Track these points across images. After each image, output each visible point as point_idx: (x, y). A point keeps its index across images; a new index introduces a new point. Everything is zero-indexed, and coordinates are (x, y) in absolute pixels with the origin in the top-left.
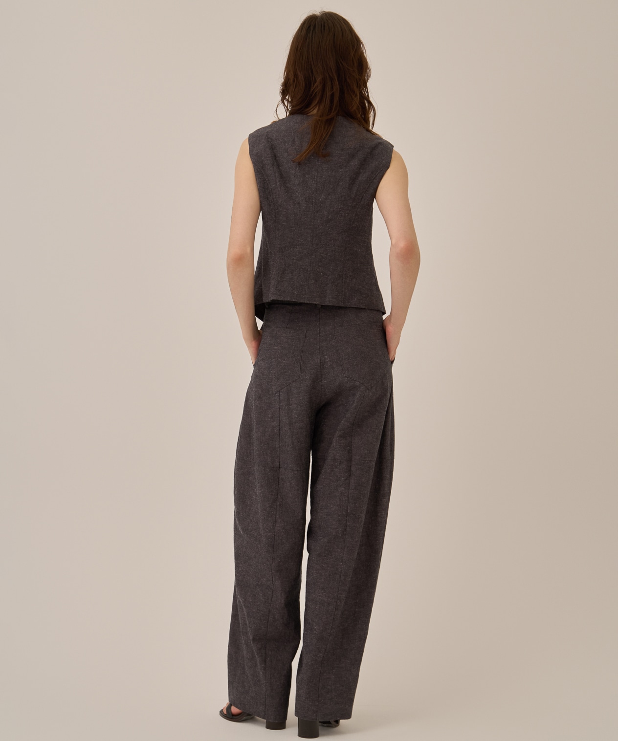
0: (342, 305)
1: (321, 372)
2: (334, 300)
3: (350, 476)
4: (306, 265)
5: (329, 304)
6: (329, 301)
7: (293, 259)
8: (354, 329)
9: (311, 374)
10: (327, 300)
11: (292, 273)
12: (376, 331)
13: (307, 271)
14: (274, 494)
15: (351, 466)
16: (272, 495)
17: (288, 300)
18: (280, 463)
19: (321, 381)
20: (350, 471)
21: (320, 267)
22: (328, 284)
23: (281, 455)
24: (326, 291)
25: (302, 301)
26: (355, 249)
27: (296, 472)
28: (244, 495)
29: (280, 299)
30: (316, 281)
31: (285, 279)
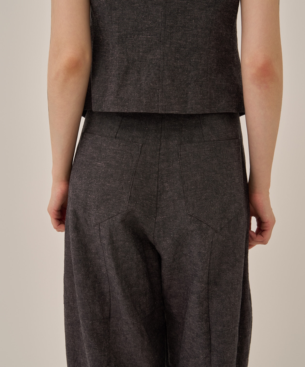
0: (207, 112)
1: (157, 204)
2: (199, 106)
3: (210, 351)
4: (157, 59)
5: (192, 113)
6: (192, 108)
7: (139, 52)
8: (208, 148)
9: (143, 206)
10: (189, 107)
11: (139, 72)
12: (234, 150)
13: (159, 67)
14: (106, 354)
15: (210, 339)
16: (104, 355)
17: (135, 111)
18: (110, 311)
19: (155, 217)
20: (210, 345)
21: (178, 59)
22: (189, 84)
23: (112, 302)
24: (187, 94)
25: (154, 111)
26: (221, 32)
27: (132, 326)
28: (75, 350)
29: (123, 111)
30: (173, 81)
31: (129, 82)
